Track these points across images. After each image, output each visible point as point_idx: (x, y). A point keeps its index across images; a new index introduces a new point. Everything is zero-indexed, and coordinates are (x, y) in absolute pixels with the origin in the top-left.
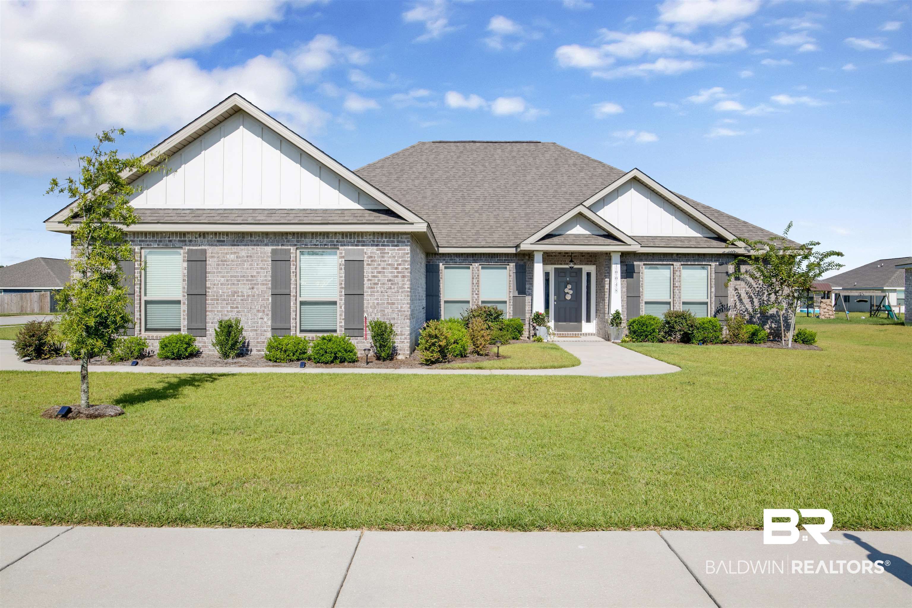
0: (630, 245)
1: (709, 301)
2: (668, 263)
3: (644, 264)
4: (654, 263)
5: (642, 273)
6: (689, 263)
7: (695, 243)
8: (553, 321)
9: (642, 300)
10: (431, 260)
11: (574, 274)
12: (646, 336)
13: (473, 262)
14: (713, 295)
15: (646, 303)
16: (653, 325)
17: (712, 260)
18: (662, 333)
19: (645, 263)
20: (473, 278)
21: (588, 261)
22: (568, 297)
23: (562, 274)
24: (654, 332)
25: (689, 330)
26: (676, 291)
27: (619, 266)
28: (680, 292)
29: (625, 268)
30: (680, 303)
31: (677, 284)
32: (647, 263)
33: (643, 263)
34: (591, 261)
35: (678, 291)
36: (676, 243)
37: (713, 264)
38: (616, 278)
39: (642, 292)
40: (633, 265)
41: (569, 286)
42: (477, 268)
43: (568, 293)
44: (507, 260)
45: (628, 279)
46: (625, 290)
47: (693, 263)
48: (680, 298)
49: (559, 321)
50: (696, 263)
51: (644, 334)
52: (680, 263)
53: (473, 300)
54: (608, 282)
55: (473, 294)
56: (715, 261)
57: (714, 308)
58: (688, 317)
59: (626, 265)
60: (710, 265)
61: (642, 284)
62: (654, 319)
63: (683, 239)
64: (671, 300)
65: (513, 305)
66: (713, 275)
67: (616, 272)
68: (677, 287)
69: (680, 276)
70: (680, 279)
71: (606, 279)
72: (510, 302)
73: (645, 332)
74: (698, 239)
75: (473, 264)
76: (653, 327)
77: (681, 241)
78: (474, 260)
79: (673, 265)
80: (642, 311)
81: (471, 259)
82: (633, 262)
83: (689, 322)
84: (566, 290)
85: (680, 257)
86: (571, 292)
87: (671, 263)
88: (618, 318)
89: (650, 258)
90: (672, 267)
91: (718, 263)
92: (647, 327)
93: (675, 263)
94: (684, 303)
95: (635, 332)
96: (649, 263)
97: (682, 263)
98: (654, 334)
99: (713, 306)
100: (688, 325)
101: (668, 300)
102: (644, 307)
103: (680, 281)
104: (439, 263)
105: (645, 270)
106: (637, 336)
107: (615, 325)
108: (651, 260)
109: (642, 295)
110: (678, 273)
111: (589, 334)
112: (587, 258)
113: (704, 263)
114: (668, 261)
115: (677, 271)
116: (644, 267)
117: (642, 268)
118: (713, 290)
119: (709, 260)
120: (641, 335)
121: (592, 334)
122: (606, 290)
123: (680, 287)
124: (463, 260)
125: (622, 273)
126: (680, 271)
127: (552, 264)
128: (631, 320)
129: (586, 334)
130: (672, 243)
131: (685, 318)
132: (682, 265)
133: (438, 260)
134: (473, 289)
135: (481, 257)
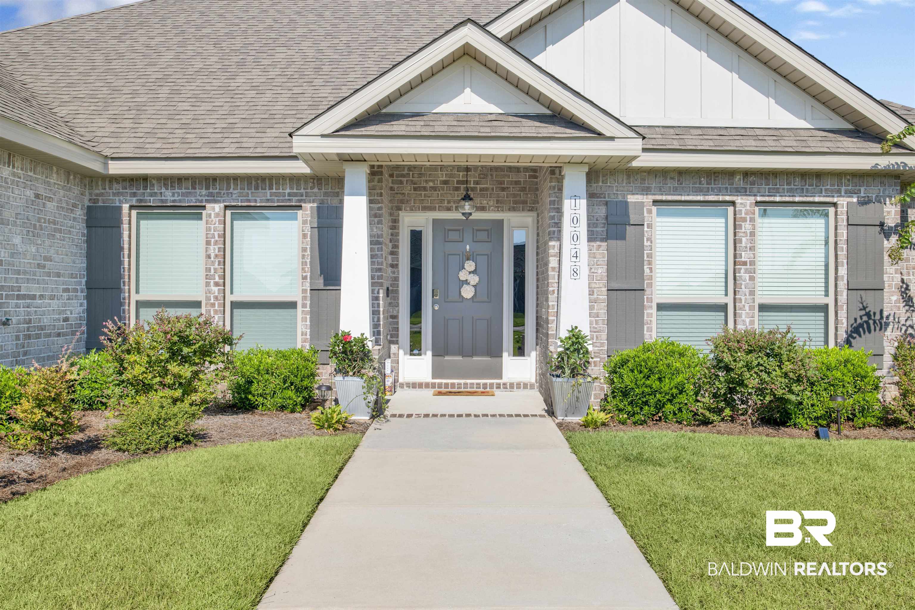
0: (612, 138)
1: (830, 301)
2: (721, 198)
3: (655, 202)
4: (683, 198)
5: (650, 226)
6: (778, 199)
7: (794, 144)
8: (429, 353)
9: (650, 300)
10: (102, 195)
11: (483, 236)
12: (660, 406)
13: (208, 201)
14: (842, 285)
15: (661, 307)
16: (678, 372)
17: (839, 191)
18: (707, 400)
19: (658, 198)
20: (208, 243)
21: (515, 202)
22: (468, 292)
23: (453, 236)
24: (681, 392)
25: (791, 391)
26: (743, 274)
27: (583, 203)
28: (752, 279)
29: (602, 211)
30: (752, 308)
31: (745, 256)
32: (664, 198)
33: (651, 198)
34: (524, 202)
35: (747, 276)
36: (744, 143)
37: (843, 202)
38: (575, 238)
39: (651, 278)
40: (626, 204)
41: (470, 266)
42: (217, 215)
43: (466, 282)
44: (295, 195)
45: (613, 242)
46: (602, 271)
47: (787, 199)
48: (752, 293)
49: (447, 353)
50: (797, 199)
51: (652, 401)
52: (752, 199)
53: (208, 299)
54: (557, 250)
55: (208, 284)
56: (850, 193)
57: (845, 321)
58: (784, 351)
59: (606, 204)
60: (835, 205)
61: (650, 256)
62: (681, 355)
63: (758, 132)
64: (729, 300)
65: (312, 313)
66: (843, 232)
67: (575, 220)
68: (745, 263)
69: (753, 234)
70: (752, 241)
71: (551, 243)
72: (304, 306)
73: (654, 393)
74: (802, 133)
75: (208, 206)
76: (680, 378)
77: (756, 138)
78: (211, 195)
79: (733, 203)
80: (650, 330)
81: (204, 192)
82: (624, 196)
83: (788, 366)
84: (463, 276)
85: (753, 183)
86: (474, 279)
87: (727, 198)
88: (578, 350)
89: (671, 184)
90: (731, 209)
91: (855, 200)
92: (660, 379)
93: (739, 200)
94: (763, 308)
95: (625, 394)
96: (670, 198)
97: (759, 199)
98: (683, 398)
99: (843, 314)
100: (786, 375)
101: (721, 299)
102: (654, 319)
103: (752, 249)
104: (120, 202)
105: (659, 219)
106: (631, 403)
107: (568, 371)
108: (675, 191)
109: (650, 285)
110: (746, 227)
111: (519, 385)
112: (515, 196)
113: (817, 199)
114: (719, 191)
115: (744, 220)
116: (654, 209)
117: (650, 212)
118: (843, 271)
119: (832, 191)
120: (646, 403)
121: (525, 386)
122: (551, 273)
123: (753, 263)
124: (183, 195)
125: (591, 224)
126: (752, 220)
127: (425, 209)
128: (616, 359)
129: (512, 385)
130: (732, 143)
131: (777, 356)
132: (758, 203)
133: (118, 194)
134: (208, 270)
135: (228, 188)
